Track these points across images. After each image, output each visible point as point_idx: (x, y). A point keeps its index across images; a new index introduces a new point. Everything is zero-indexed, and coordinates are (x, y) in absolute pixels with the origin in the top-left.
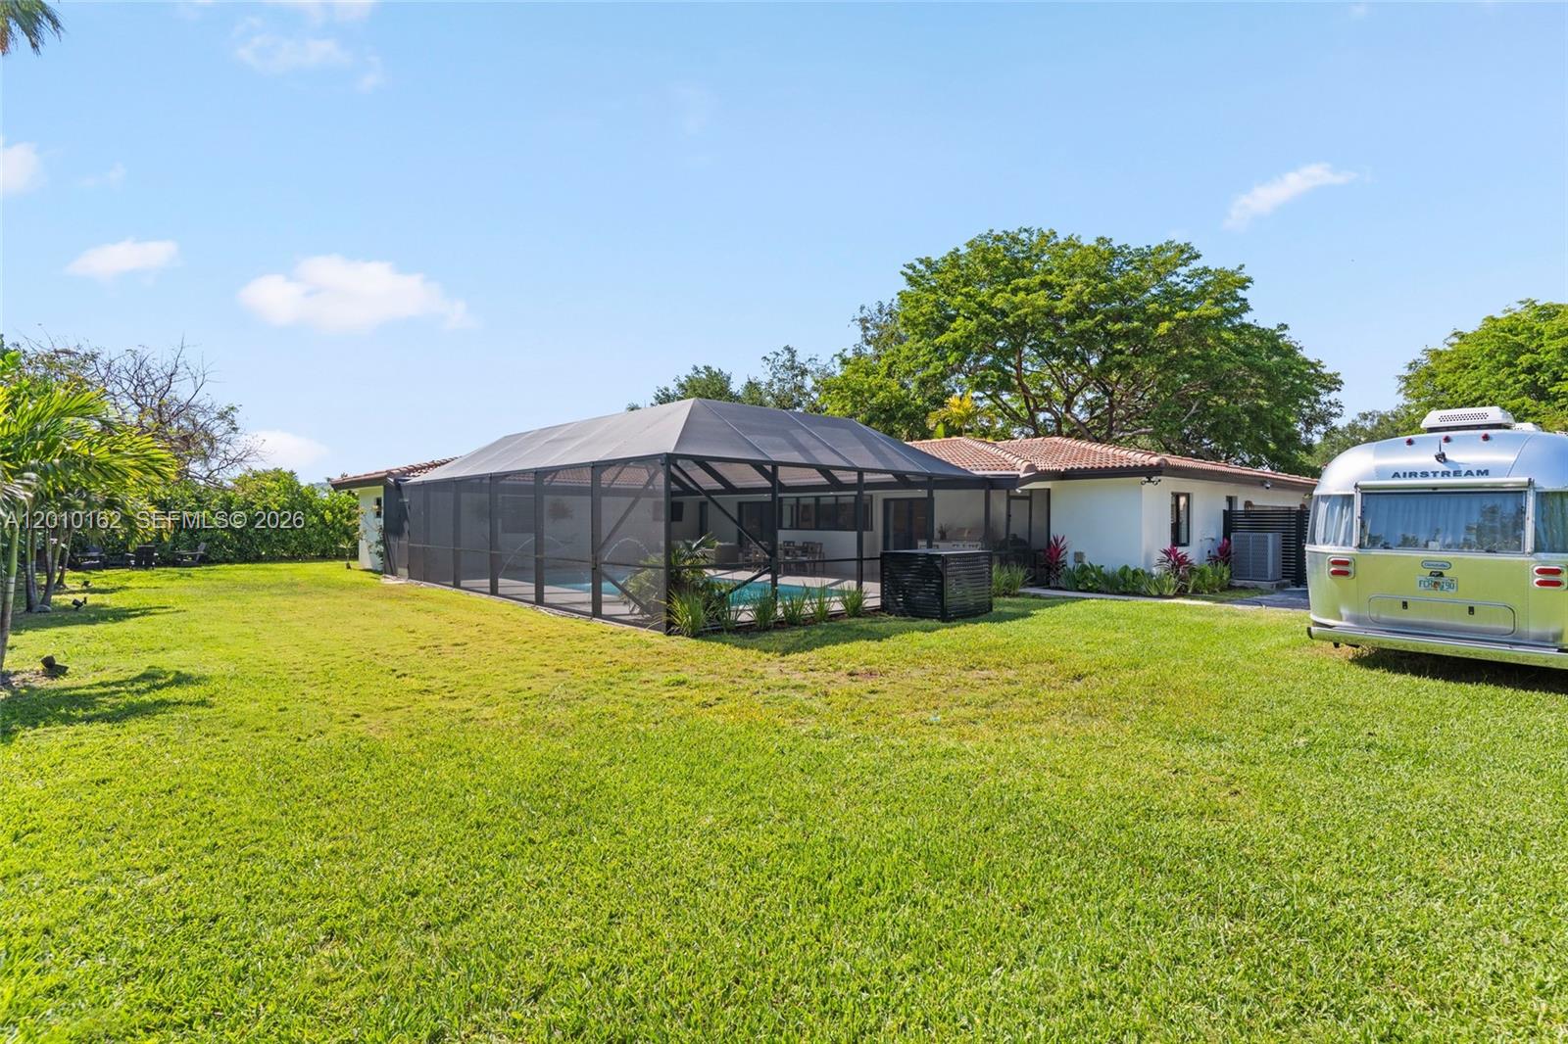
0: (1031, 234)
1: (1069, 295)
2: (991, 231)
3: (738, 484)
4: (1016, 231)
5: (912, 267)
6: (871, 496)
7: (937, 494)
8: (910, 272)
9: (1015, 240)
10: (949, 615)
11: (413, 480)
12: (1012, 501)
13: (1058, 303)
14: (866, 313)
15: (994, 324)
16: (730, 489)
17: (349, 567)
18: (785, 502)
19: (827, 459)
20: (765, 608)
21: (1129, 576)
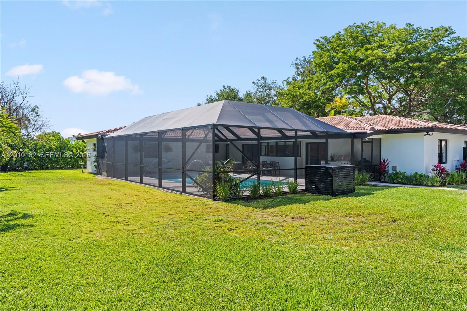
0: (374, 24)
1: (393, 50)
2: (355, 23)
3: (242, 137)
4: (367, 23)
5: (319, 41)
6: (300, 142)
7: (330, 140)
8: (318, 43)
9: (366, 27)
10: (334, 193)
11: (109, 136)
12: (364, 144)
13: (387, 55)
14: (298, 62)
15: (356, 65)
16: (239, 139)
17: (83, 172)
18: (263, 144)
19: (281, 125)
20: (255, 190)
21: (418, 177)
